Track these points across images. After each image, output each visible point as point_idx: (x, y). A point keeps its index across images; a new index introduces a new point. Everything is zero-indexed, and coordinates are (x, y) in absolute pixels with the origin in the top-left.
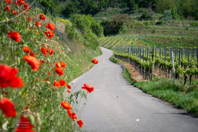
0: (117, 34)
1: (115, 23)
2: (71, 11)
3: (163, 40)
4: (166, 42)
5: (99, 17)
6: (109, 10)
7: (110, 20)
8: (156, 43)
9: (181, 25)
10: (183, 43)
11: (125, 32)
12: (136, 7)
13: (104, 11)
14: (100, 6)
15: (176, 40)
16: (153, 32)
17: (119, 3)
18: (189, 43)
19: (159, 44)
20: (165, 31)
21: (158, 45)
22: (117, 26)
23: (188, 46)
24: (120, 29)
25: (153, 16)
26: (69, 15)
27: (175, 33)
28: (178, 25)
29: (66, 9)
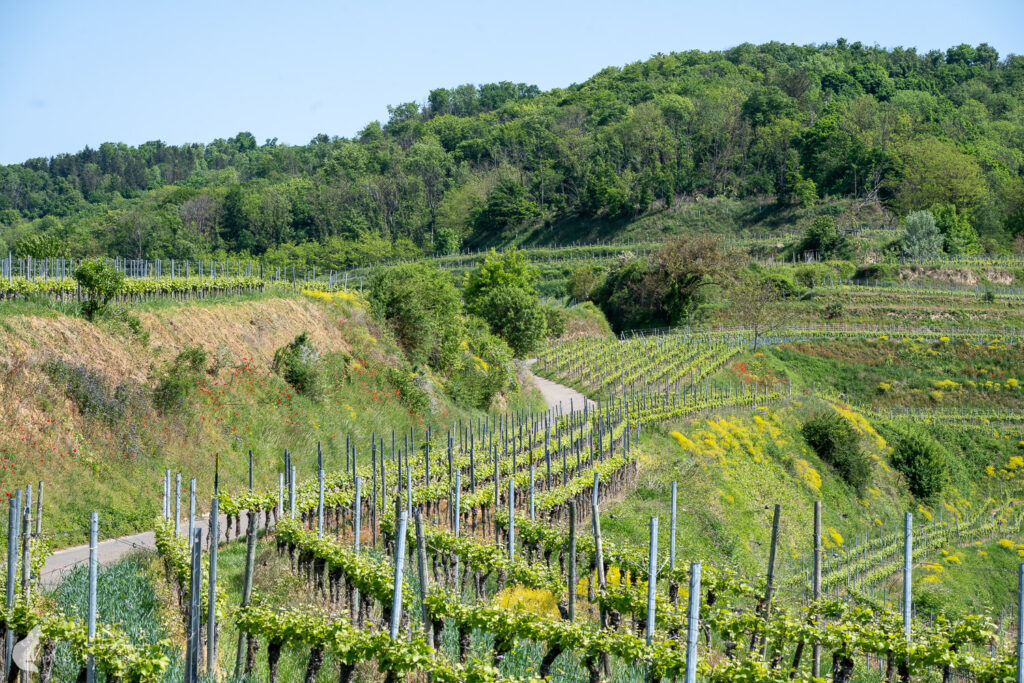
0: (675, 325)
1: (667, 274)
2: (515, 213)
3: (867, 350)
4: (881, 358)
5: (637, 240)
6: (685, 207)
7: (643, 263)
8: (835, 365)
9: (971, 280)
10: (958, 365)
11: (708, 317)
12: (807, 193)
13: (660, 212)
14: (644, 192)
15: (930, 350)
16: (832, 314)
17: (739, 175)
18: (988, 363)
19: (844, 370)
20: (885, 311)
21: (844, 374)
22: (673, 289)
23: (980, 376)
24: (687, 304)
25: (856, 239)
26: (503, 235)
27: (933, 318)
28: (957, 279)
29: (490, 206)
